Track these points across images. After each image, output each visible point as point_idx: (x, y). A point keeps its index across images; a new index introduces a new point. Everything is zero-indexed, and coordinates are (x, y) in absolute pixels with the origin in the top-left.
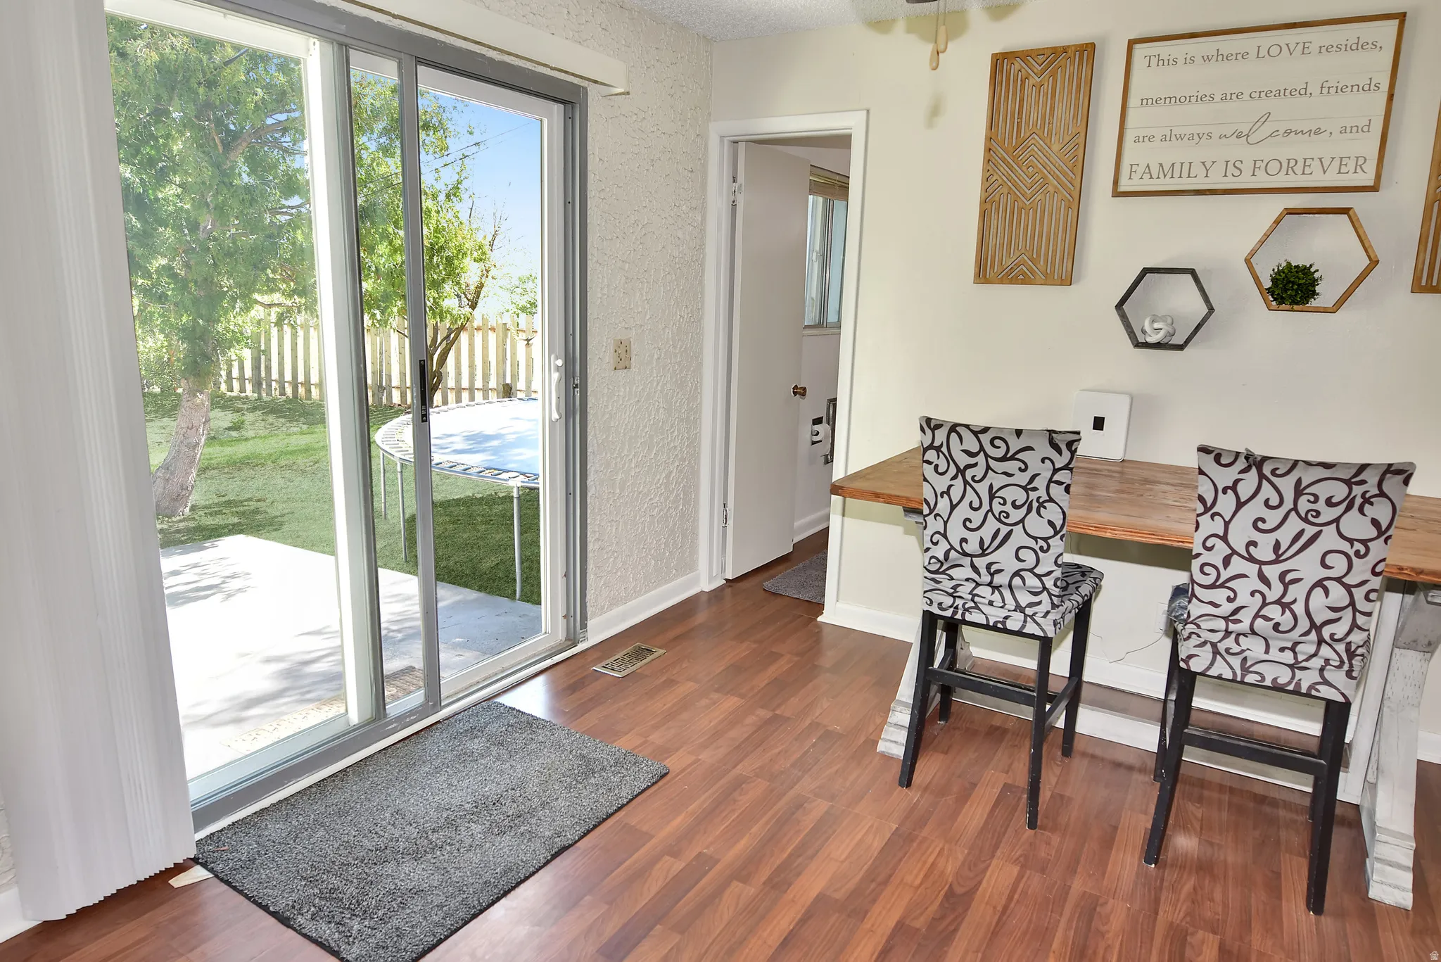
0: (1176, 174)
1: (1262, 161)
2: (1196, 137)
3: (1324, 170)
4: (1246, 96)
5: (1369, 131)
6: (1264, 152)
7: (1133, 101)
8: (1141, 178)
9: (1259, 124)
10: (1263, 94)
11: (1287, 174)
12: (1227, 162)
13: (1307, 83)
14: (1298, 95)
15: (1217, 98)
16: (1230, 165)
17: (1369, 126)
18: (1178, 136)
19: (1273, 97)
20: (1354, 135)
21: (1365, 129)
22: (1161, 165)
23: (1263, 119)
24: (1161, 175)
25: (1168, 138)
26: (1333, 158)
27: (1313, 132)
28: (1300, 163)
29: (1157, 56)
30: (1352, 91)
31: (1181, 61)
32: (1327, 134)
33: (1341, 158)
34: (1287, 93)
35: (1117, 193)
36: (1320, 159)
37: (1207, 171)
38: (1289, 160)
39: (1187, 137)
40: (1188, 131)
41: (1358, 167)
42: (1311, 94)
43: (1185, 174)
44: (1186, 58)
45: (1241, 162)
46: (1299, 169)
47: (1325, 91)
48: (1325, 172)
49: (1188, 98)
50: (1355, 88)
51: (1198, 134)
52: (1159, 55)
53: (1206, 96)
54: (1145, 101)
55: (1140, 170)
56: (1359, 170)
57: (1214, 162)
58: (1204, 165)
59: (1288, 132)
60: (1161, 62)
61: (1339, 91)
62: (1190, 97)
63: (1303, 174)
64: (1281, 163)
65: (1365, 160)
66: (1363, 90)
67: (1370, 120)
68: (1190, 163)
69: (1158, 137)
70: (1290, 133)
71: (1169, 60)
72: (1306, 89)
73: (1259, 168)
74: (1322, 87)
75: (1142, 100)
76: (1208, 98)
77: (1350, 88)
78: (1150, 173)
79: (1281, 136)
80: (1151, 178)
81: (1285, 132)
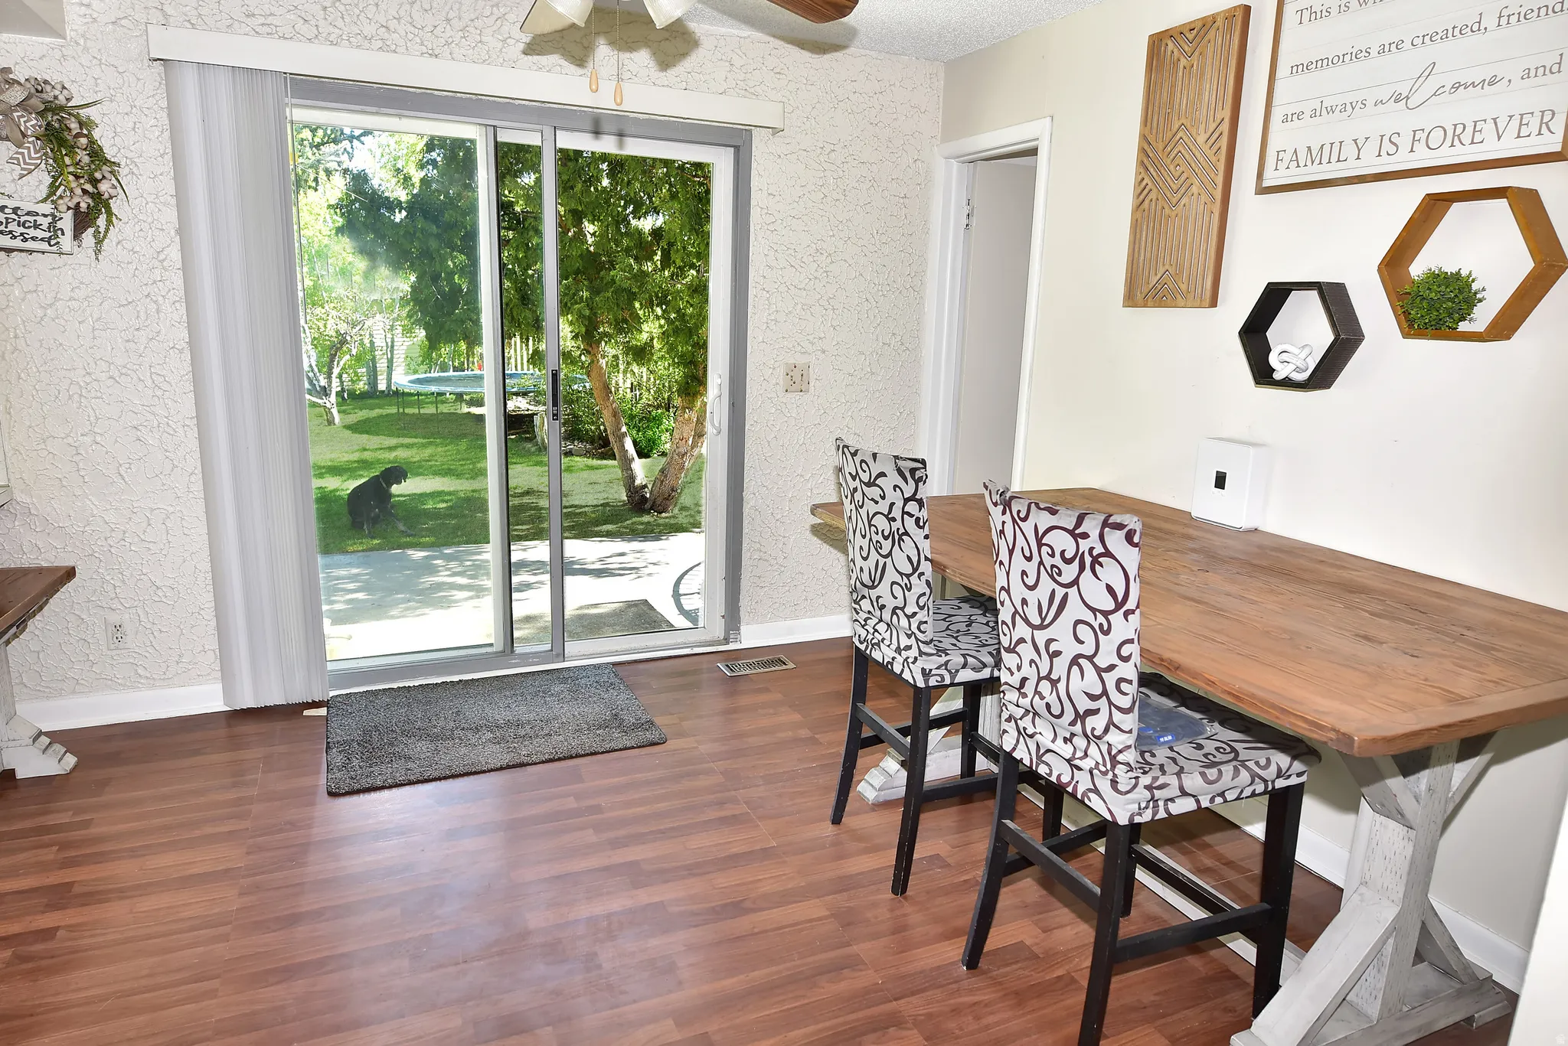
0: (1325, 160)
1: (1423, 130)
2: (1349, 107)
3: (1498, 134)
4: (1407, 45)
5: (1559, 72)
6: (1424, 119)
7: (1283, 70)
8: (1288, 168)
9: (1422, 79)
10: (1427, 39)
11: (1452, 146)
12: (1382, 136)
13: (1481, 14)
14: (1470, 33)
15: (1374, 52)
16: (1386, 140)
17: (1560, 64)
18: (1329, 109)
19: (1439, 41)
20: (1540, 80)
21: (1555, 68)
22: (1309, 148)
23: (1426, 73)
24: (1309, 163)
25: (1318, 114)
26: (1511, 117)
27: (1486, 82)
28: (1469, 130)
29: (1309, 9)
30: (1538, 16)
31: (1334, 11)
32: (1505, 81)
33: (1522, 115)
34: (1457, 31)
35: (1262, 190)
36: (1495, 120)
37: (1359, 150)
38: (1455, 125)
39: (1339, 108)
40: (1339, 100)
41: (1544, 125)
42: (1486, 29)
43: (1334, 158)
44: (1340, 6)
45: (1398, 134)
46: (1466, 138)
47: (1504, 21)
48: (1499, 138)
49: (1341, 57)
50: (1543, 11)
51: (1351, 103)
52: (1311, 7)
53: (1362, 52)
54: (1295, 68)
55: (1287, 157)
56: (1544, 130)
57: (1367, 138)
58: (1356, 143)
59: (1456, 87)
60: (1314, 15)
61: (1522, 18)
62: (1344, 55)
63: (1472, 143)
64: (1445, 131)
65: (1554, 114)
66: (1554, 12)
67: (1561, 55)
68: (1341, 143)
69: (1308, 113)
70: (1458, 88)
71: (1321, 11)
72: (1479, 22)
73: (1419, 140)
74: (1500, 17)
75: (1292, 67)
76: (1364, 54)
77: (1536, 11)
78: (1297, 160)
79: (1447, 92)
80: (1298, 166)
81: (1452, 87)
